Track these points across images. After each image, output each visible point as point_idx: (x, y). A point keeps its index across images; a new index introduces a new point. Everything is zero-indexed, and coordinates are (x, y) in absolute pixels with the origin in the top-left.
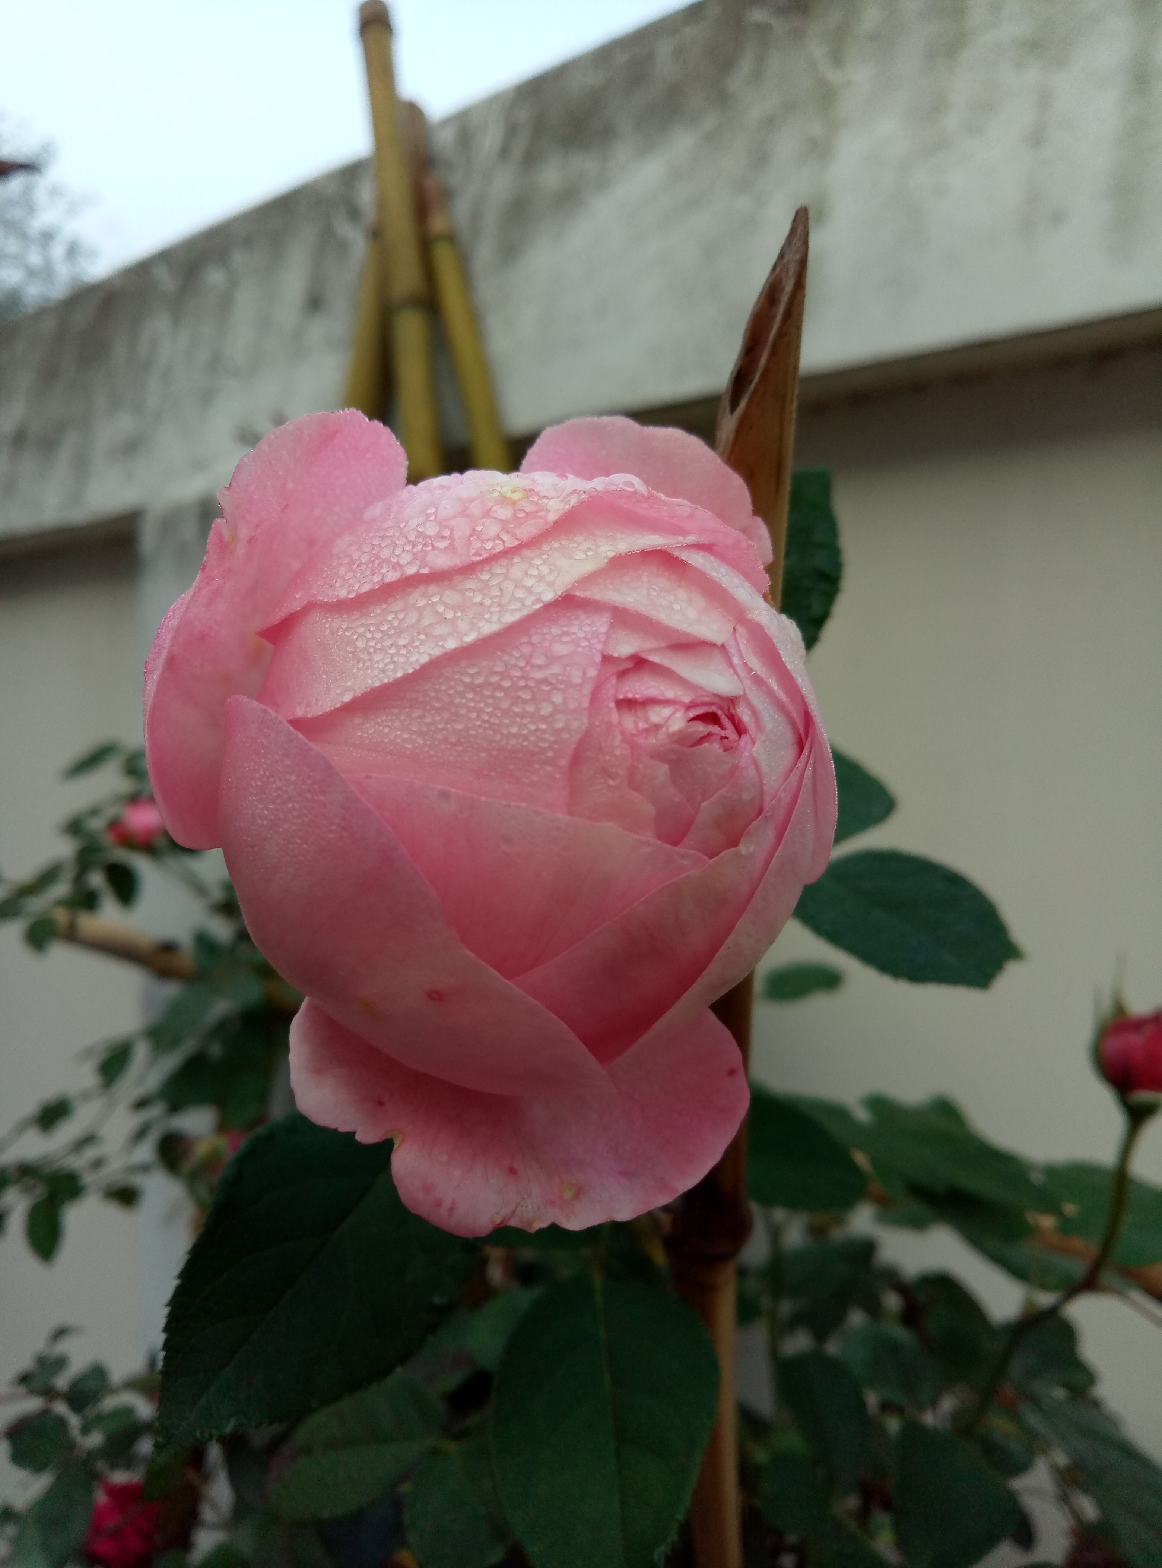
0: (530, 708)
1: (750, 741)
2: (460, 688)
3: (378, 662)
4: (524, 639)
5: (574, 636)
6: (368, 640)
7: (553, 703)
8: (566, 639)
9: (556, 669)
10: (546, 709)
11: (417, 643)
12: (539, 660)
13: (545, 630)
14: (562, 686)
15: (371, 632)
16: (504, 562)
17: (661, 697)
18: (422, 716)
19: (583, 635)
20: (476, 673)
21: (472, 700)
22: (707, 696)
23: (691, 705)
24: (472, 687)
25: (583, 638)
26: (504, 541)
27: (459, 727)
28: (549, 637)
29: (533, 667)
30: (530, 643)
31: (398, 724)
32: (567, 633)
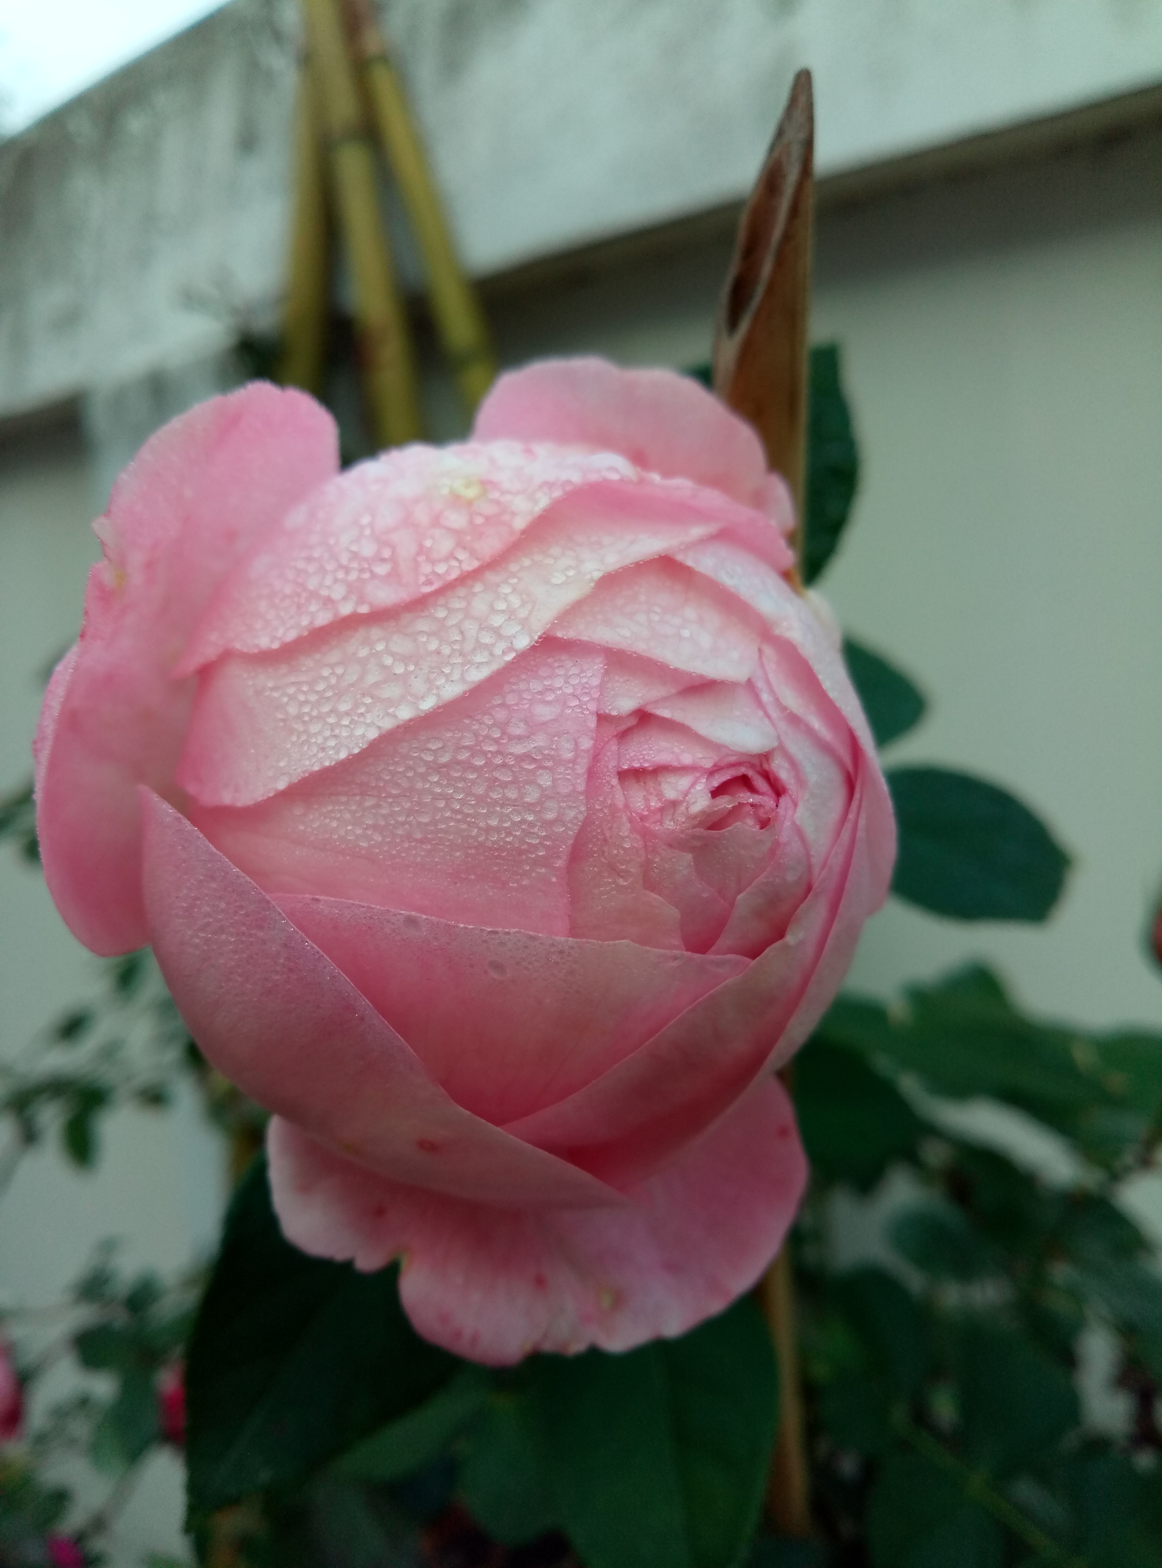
0: (512, 794)
1: (790, 805)
2: (422, 770)
3: (316, 734)
4: (497, 701)
5: (559, 692)
6: (302, 704)
7: (540, 786)
8: (550, 697)
9: (540, 740)
10: (532, 796)
11: (362, 710)
12: (518, 730)
13: (522, 686)
14: (549, 764)
15: (304, 693)
16: (462, 591)
17: (675, 764)
18: (378, 806)
19: (570, 690)
20: (440, 749)
21: (437, 783)
22: (733, 755)
23: (715, 768)
24: (439, 768)
25: (570, 694)
26: (460, 562)
27: (425, 819)
28: (527, 696)
29: (511, 738)
30: (503, 705)
31: (347, 816)
32: (550, 689)
